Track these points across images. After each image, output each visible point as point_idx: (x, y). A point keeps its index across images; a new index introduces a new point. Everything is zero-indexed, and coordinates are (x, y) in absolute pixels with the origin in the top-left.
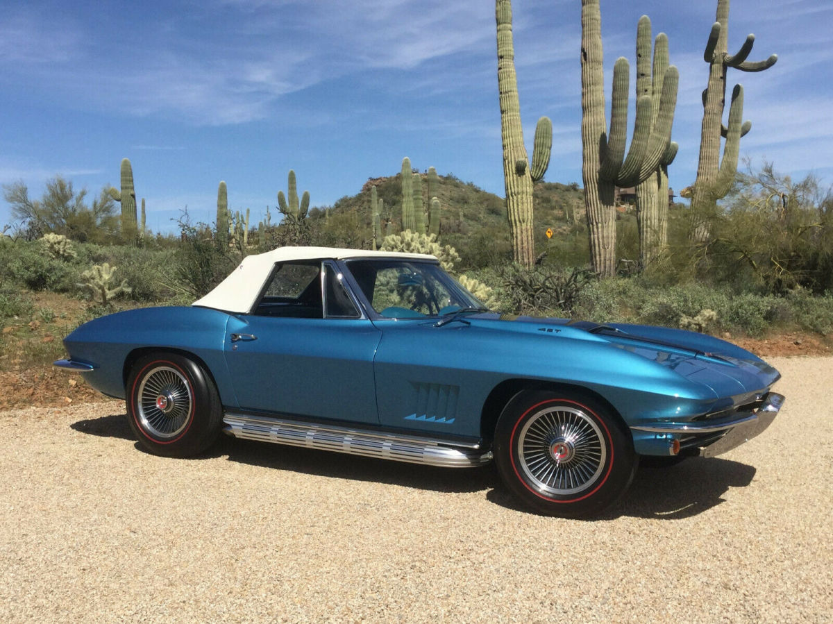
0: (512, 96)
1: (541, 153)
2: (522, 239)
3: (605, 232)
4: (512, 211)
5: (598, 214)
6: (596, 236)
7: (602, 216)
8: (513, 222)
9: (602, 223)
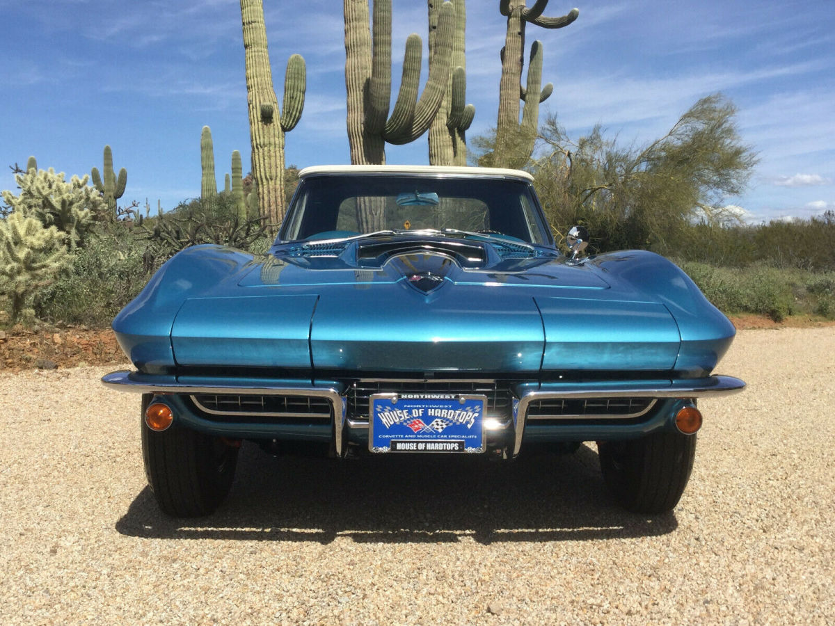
0: (256, 28)
1: (292, 97)
2: (269, 200)
4: (258, 166)
8: (259, 178)
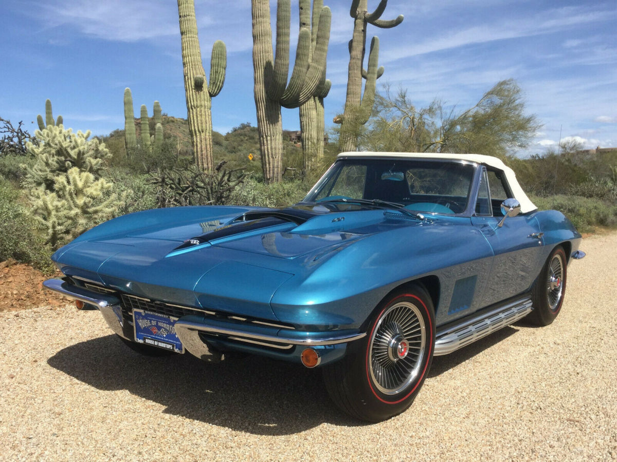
0: (190, 20)
1: (216, 72)
2: (201, 147)
3: (273, 144)
4: (192, 122)
5: (267, 129)
6: (266, 147)
7: (270, 131)
8: (194, 131)
9: (271, 136)
